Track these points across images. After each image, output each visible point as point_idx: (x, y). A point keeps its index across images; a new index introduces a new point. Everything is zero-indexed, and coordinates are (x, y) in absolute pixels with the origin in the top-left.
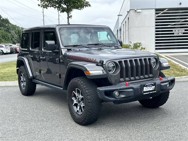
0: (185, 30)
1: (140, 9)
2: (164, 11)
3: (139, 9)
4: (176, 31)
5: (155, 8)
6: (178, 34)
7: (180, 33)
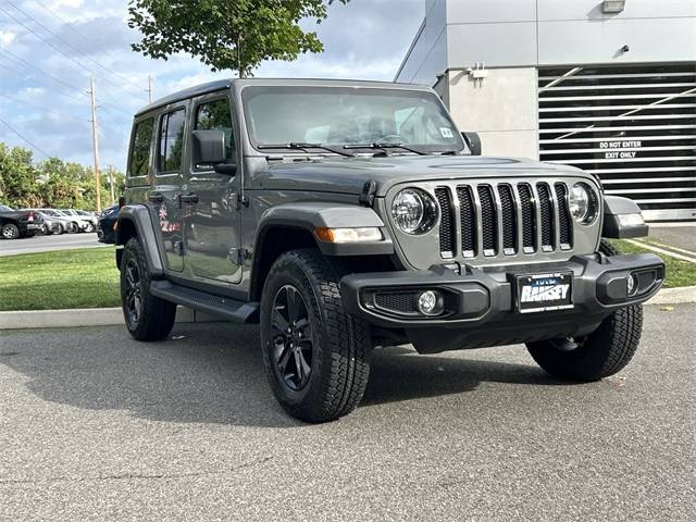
0: (644, 144)
1: (486, 68)
2: (566, 76)
3: (481, 68)
4: (611, 145)
5: (535, 64)
6: (619, 157)
7: (626, 155)
